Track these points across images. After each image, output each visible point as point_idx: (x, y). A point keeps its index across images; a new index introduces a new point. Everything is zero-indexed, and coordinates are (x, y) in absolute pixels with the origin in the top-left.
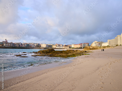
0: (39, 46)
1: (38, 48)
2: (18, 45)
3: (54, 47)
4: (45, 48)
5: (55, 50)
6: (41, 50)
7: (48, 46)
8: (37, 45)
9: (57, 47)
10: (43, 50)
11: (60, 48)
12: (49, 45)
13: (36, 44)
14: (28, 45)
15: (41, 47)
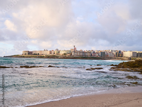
0: (120, 55)
1: (118, 58)
2: (89, 54)
4: (130, 59)
7: (136, 55)
8: (117, 53)
10: (128, 62)
12: (138, 52)
13: (115, 51)
14: (103, 53)
15: (124, 56)
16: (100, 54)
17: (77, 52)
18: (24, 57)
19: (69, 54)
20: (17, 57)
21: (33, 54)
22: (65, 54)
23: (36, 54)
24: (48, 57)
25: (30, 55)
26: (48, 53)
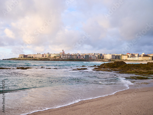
0: (101, 58)
1: (100, 60)
2: (76, 56)
3: (124, 58)
4: (110, 60)
5: (127, 63)
6: (105, 63)
7: (115, 57)
8: (98, 56)
9: (129, 59)
11: (135, 59)
12: (116, 55)
13: (97, 54)
14: (87, 56)
15: (105, 58)
16: (85, 57)
17: (65, 55)
18: (20, 59)
19: (58, 57)
20: (14, 60)
21: (28, 57)
22: (55, 57)
23: (31, 57)
24: (41, 60)
25: (25, 58)
26: (41, 57)
